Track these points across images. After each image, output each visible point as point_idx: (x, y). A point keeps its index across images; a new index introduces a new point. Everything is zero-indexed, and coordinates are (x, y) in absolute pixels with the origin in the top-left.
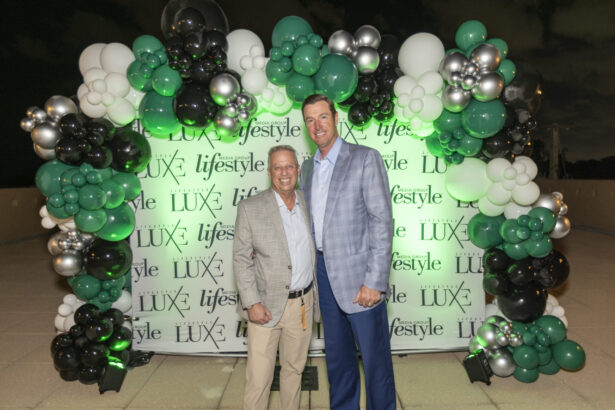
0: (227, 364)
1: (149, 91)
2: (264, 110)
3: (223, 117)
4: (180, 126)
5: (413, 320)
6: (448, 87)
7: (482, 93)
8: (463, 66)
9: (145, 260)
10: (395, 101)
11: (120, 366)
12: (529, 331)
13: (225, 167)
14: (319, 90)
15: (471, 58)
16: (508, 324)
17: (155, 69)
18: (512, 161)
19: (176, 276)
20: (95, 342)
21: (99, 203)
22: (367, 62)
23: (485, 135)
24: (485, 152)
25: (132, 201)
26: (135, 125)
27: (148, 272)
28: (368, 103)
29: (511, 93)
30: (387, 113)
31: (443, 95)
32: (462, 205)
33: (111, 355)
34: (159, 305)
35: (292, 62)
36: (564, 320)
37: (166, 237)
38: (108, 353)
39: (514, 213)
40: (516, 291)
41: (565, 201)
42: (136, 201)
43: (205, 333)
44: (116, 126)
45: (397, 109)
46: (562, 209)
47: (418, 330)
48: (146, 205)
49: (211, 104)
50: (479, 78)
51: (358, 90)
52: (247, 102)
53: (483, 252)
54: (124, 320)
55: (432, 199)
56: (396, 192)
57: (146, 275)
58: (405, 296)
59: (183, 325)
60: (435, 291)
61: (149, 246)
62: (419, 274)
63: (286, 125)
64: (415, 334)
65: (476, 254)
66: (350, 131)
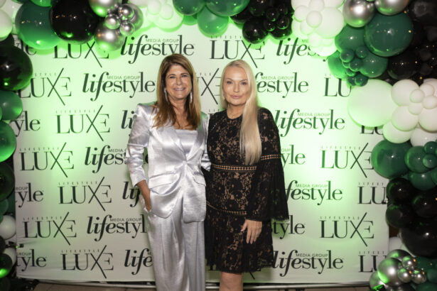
1: (26, 2)
2: (152, 25)
3: (104, 29)
5: (312, 252)
7: (386, 5)
9: (30, 184)
10: (293, 17)
12: (434, 266)
13: (113, 87)
14: (209, 2)
16: (411, 259)
18: (420, 83)
19: (62, 202)
23: (389, 52)
24: (391, 73)
25: (16, 121)
27: (33, 197)
28: (264, 18)
29: (421, 8)
30: (284, 28)
31: (345, 8)
32: (366, 131)
34: (44, 232)
39: (421, 139)
40: (421, 224)
42: (19, 122)
43: (92, 262)
45: (295, 25)
47: (317, 262)
48: (29, 126)
49: (91, 15)
51: (252, 3)
52: (129, 13)
53: (387, 181)
54: (7, 247)
55: (334, 124)
56: (295, 117)
57: (30, 200)
58: (303, 227)
59: (69, 252)
60: (336, 222)
61: (33, 169)
62: (318, 204)
63: (179, 43)
64: (313, 267)
65: (380, 184)
66: (247, 50)
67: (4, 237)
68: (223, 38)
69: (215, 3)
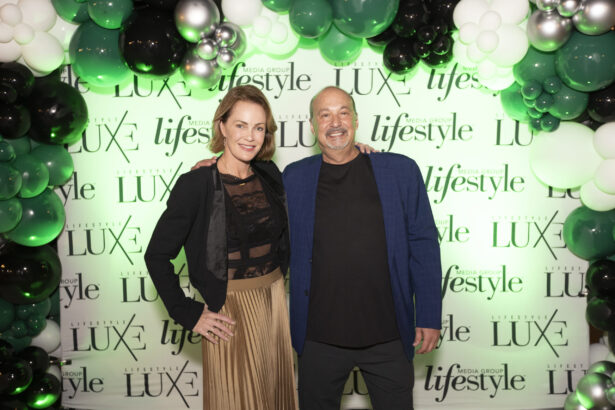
1: (84, 22)
2: (256, 52)
3: (193, 60)
4: (131, 74)
5: (481, 367)
6: (537, 14)
7: (589, 21)
9: (80, 275)
10: (455, 35)
13: (197, 136)
14: (339, 18)
19: (125, 300)
21: (11, 190)
23: (591, 86)
24: (592, 114)
25: (61, 187)
26: (64, 74)
27: (84, 293)
28: (414, 39)
30: (443, 53)
31: (529, 26)
32: (554, 193)
34: (101, 343)
37: (111, 241)
42: (66, 188)
43: (168, 385)
44: (35, 74)
45: (457, 48)
47: (488, 382)
49: (178, 40)
51: (399, 18)
52: (231, 37)
53: (585, 265)
54: (50, 364)
55: (510, 185)
56: (454, 175)
57: (81, 297)
58: (468, 331)
59: (135, 371)
60: (514, 324)
61: (85, 254)
62: (489, 299)
63: (289, 73)
64: (483, 388)
65: (576, 269)
66: (386, 82)
67: (47, 349)
68: (352, 66)
69: (347, 20)
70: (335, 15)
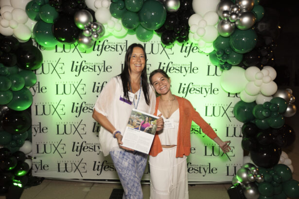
0: (86, 186)
1: (38, 20)
2: (111, 34)
3: (83, 37)
5: (200, 164)
6: (222, 21)
7: (242, 24)
8: (230, 7)
9: (40, 123)
10: (190, 31)
11: (20, 185)
12: (268, 173)
13: (88, 69)
14: (142, 22)
15: (236, 3)
16: (256, 169)
17: (41, 6)
18: (261, 69)
19: (58, 133)
20: (5, 171)
22: (172, 5)
23: (243, 51)
24: (244, 63)
25: (33, 88)
27: (42, 130)
28: (173, 31)
29: (262, 26)
30: (184, 37)
31: (218, 26)
32: (231, 95)
33: (15, 179)
34: (48, 150)
35: (125, 3)
36: (291, 167)
37: (53, 110)
38: (14, 177)
39: (262, 100)
40: (261, 149)
41: (293, 95)
42: (35, 88)
43: (74, 168)
44: (20, 41)
45: (190, 35)
46: (291, 99)
47: (202, 170)
48: (41, 90)
49: (76, 28)
50: (240, 15)
51: (167, 22)
52: (97, 28)
53: (242, 124)
54: (27, 158)
55: (213, 91)
56: (190, 87)
57: (40, 132)
58: (195, 149)
59: (61, 162)
60: (213, 147)
61: (42, 115)
62: (204, 137)
63: (125, 45)
64: (200, 172)
65: (239, 126)
66: (164, 49)
67: (25, 152)
68: (150, 42)
69: (145, 23)
70: (140, 20)
